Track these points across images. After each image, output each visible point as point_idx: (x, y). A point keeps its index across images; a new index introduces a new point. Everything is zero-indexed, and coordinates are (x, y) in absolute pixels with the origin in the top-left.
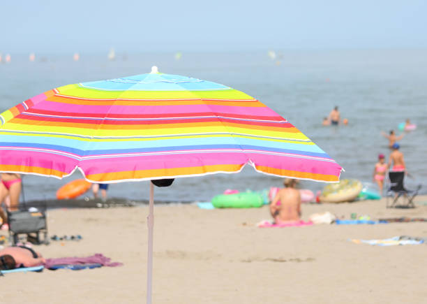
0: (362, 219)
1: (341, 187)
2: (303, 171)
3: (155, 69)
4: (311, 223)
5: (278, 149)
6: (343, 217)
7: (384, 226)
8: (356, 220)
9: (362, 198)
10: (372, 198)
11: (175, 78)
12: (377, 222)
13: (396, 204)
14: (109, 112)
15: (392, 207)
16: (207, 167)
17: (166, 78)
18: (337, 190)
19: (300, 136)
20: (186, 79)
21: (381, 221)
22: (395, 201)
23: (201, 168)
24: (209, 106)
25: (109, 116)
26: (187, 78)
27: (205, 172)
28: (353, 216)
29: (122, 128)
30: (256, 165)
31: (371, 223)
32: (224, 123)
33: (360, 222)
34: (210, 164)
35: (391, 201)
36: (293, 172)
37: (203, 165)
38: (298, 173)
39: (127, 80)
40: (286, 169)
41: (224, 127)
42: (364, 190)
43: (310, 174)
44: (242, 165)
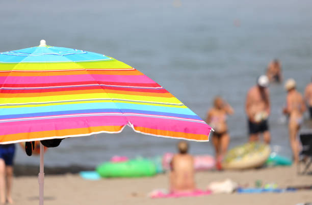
0: (268, 186)
1: (247, 152)
2: (177, 131)
3: (43, 42)
4: (209, 192)
5: (154, 112)
6: (247, 185)
7: (291, 194)
8: (261, 189)
9: (271, 164)
10: (282, 164)
11: (62, 50)
12: (284, 191)
13: (308, 171)
14: (5, 83)
15: (303, 173)
16: (92, 128)
17: (54, 50)
18: (242, 156)
19: (174, 100)
20: (71, 51)
21: (290, 189)
22: (308, 166)
23: (87, 129)
24: (92, 75)
25: (5, 85)
26: (73, 50)
27: (90, 132)
28: (258, 184)
29: (17, 97)
30: (134, 126)
31: (278, 191)
32: (106, 90)
33: (264, 191)
34: (94, 126)
35: (302, 167)
36: (168, 132)
37: (88, 126)
38: (172, 133)
39: (19, 52)
40: (161, 129)
41: (106, 94)
42: (274, 155)
43: (183, 134)
44: (123, 126)
